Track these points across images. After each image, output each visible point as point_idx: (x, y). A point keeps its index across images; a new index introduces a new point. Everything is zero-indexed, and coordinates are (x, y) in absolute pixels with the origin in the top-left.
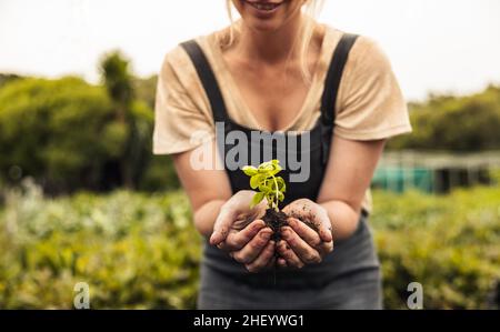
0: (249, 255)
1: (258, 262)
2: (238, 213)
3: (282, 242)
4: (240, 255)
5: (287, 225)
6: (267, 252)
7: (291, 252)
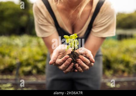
0: (64, 68)
1: (67, 70)
2: (59, 52)
3: (77, 64)
4: (61, 67)
5: (79, 58)
6: (71, 67)
7: (80, 68)
